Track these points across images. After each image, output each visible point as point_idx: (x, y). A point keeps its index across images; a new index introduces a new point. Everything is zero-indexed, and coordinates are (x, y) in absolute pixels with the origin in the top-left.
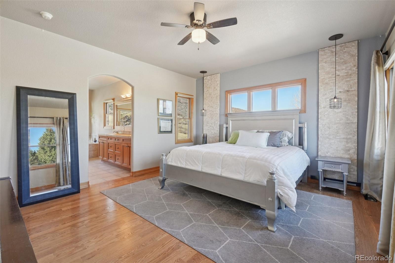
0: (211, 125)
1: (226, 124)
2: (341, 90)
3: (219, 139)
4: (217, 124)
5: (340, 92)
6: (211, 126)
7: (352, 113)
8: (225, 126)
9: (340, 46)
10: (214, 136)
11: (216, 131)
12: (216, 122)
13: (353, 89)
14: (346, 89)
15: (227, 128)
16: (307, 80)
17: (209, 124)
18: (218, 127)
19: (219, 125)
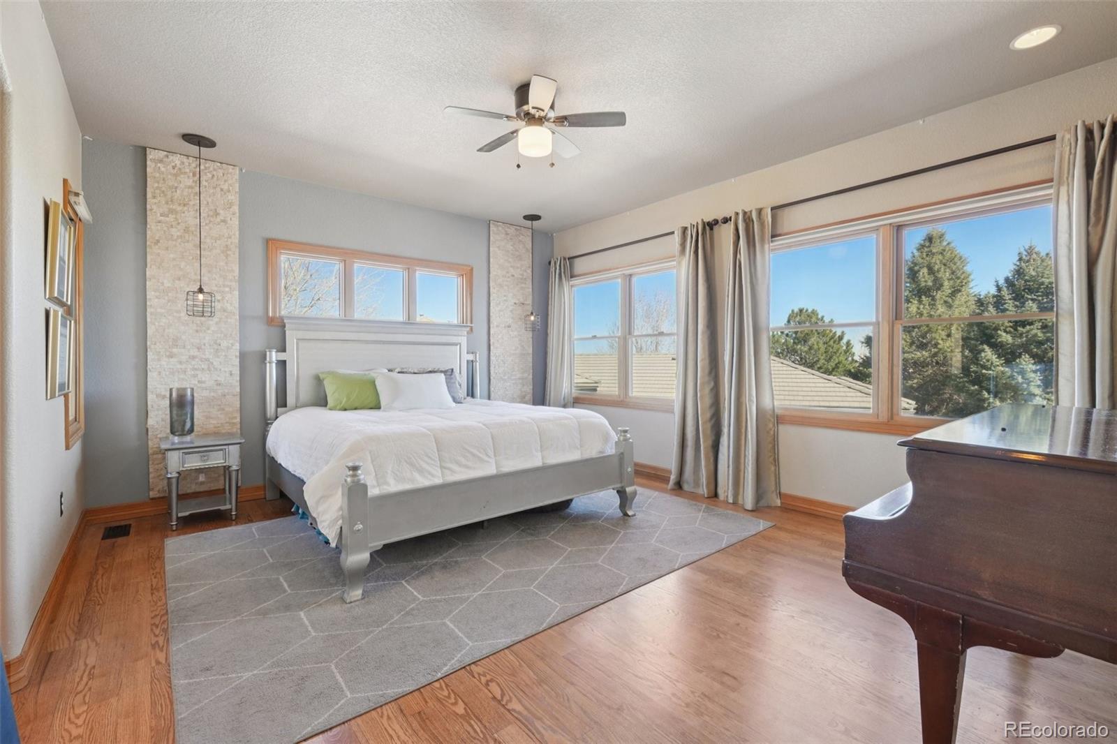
0: (194, 352)
1: (276, 352)
2: (517, 302)
3: (239, 406)
4: (228, 348)
5: (515, 303)
6: (193, 358)
7: (528, 339)
8: (274, 356)
9: (516, 229)
10: (212, 394)
11: (228, 375)
12: (224, 344)
13: (528, 302)
14: (522, 300)
15: (282, 364)
16: (474, 270)
17: (183, 350)
18: (237, 362)
19: (238, 354)
